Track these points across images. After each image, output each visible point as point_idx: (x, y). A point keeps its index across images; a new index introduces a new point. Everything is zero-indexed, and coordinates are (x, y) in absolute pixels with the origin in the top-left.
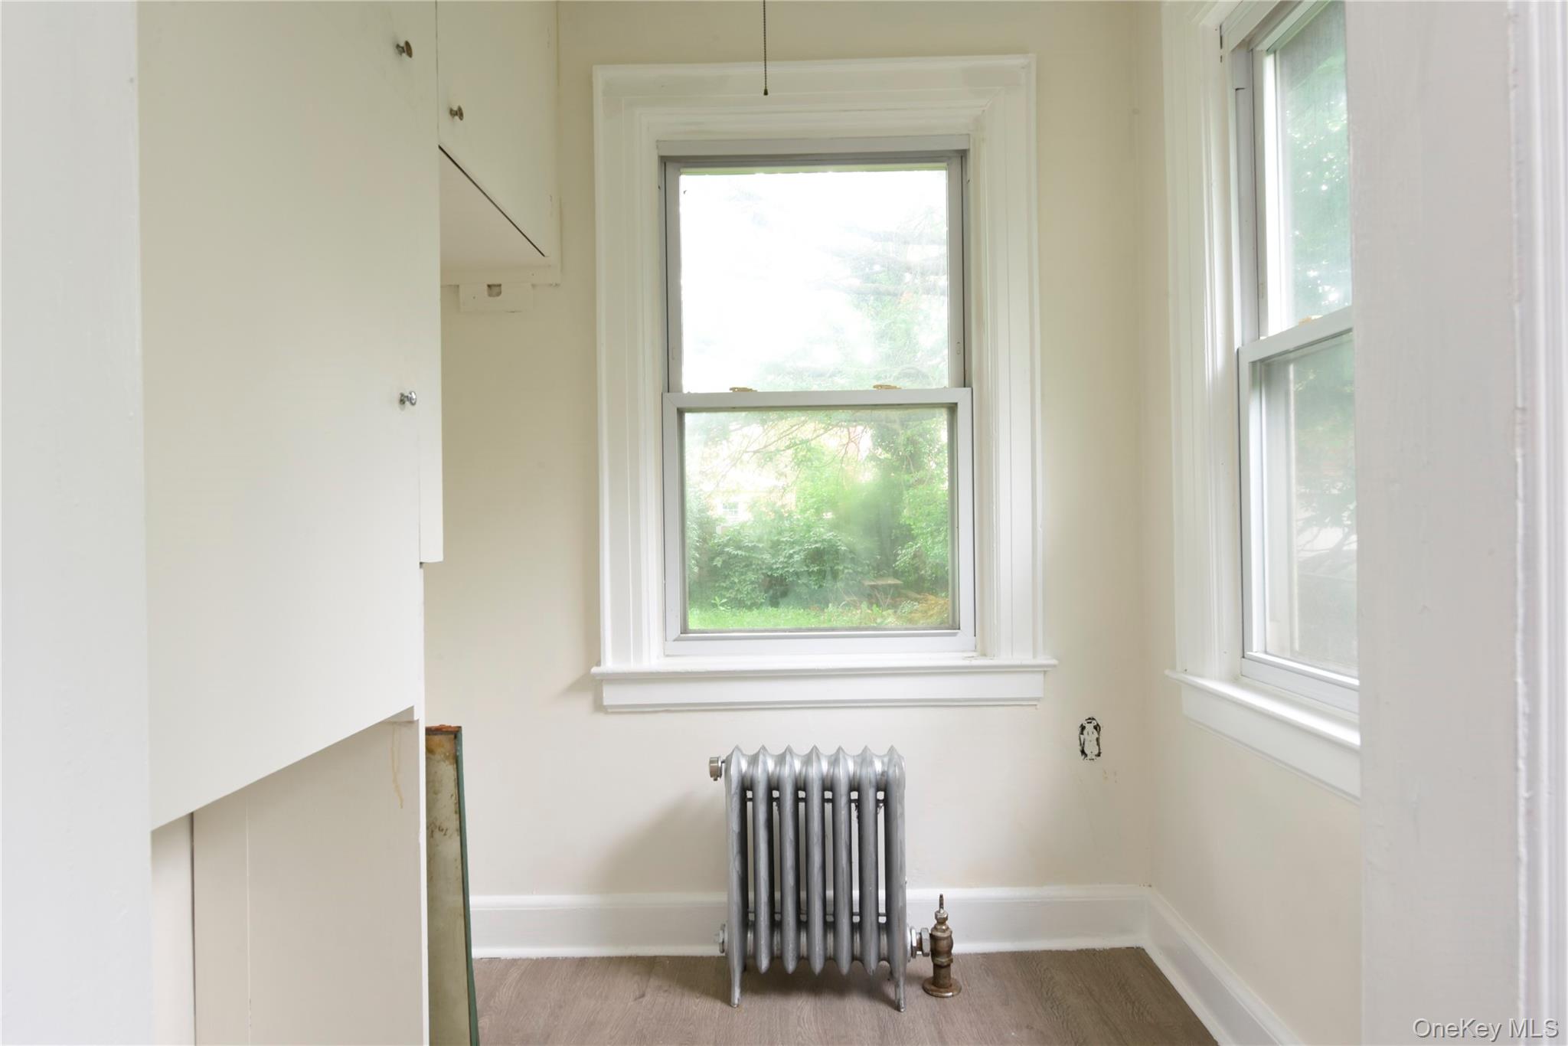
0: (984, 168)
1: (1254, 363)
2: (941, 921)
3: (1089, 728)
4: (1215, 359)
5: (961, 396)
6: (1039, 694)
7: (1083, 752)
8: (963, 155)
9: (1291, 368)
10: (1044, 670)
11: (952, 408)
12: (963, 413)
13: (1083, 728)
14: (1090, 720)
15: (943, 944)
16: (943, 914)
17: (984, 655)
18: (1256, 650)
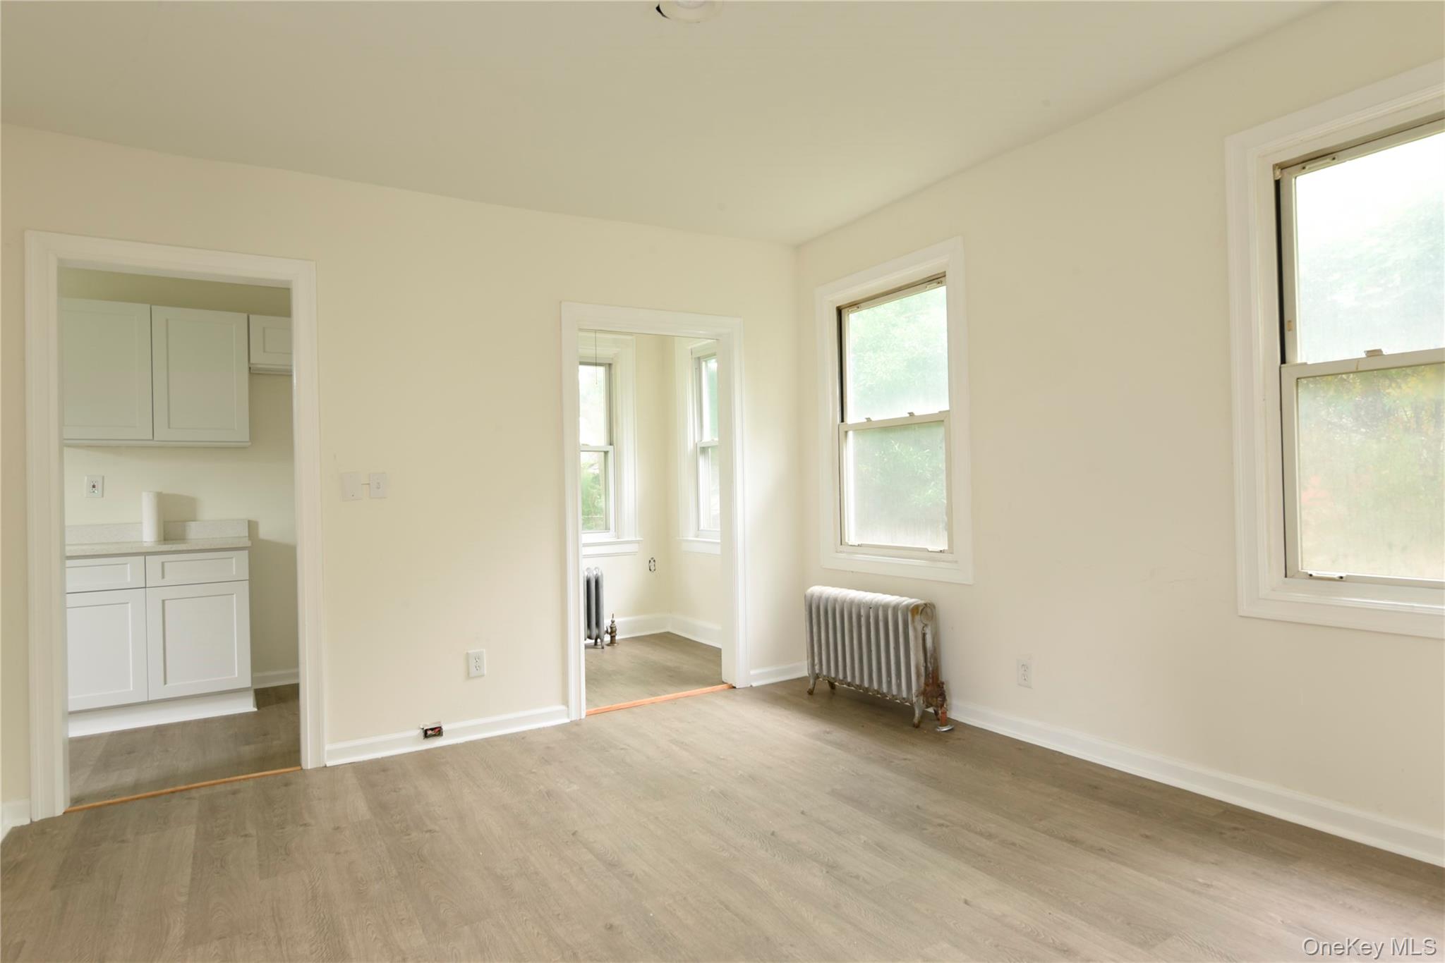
0: (618, 371)
1: (701, 448)
2: (613, 622)
3: (652, 561)
4: (690, 446)
5: (610, 448)
6: (637, 550)
7: (650, 570)
8: (610, 365)
9: (710, 450)
10: (638, 542)
11: (606, 453)
12: (610, 456)
13: (650, 561)
14: (652, 558)
15: (614, 629)
16: (614, 619)
17: (618, 538)
18: (702, 528)
